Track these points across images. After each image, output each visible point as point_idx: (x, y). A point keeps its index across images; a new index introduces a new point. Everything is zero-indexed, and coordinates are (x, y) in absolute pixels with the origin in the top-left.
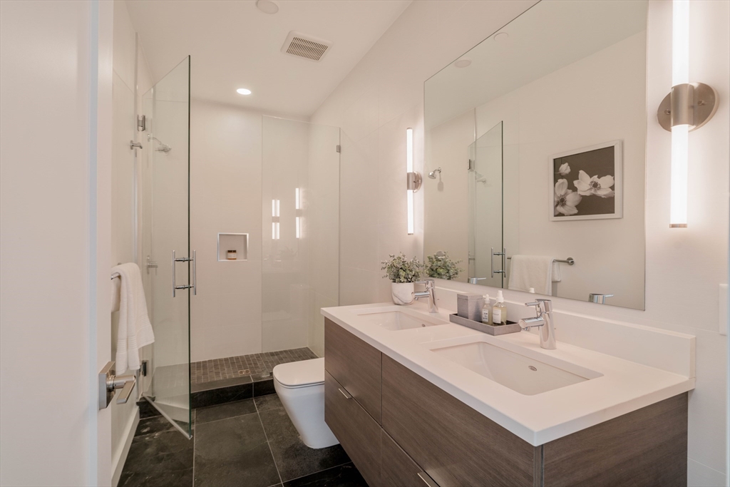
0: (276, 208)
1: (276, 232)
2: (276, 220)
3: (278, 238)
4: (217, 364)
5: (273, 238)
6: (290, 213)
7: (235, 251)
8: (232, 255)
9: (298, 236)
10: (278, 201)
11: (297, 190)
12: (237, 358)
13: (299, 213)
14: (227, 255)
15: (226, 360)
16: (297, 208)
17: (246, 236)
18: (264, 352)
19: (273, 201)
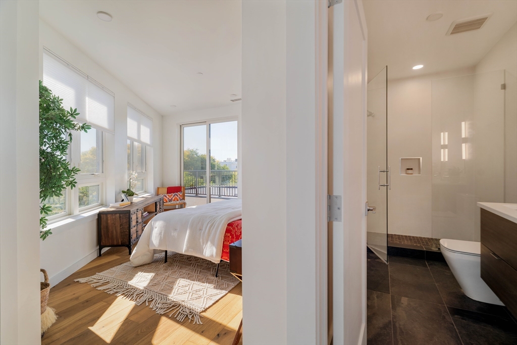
0: (444, 138)
1: (444, 156)
2: (444, 147)
3: (447, 160)
4: (400, 237)
5: (442, 160)
6: (457, 141)
7: (412, 169)
8: (410, 171)
9: (464, 158)
10: (447, 133)
11: (463, 124)
12: (413, 237)
13: (465, 140)
14: (406, 172)
15: (406, 236)
16: (463, 136)
17: (419, 159)
18: (433, 238)
19: (442, 134)
